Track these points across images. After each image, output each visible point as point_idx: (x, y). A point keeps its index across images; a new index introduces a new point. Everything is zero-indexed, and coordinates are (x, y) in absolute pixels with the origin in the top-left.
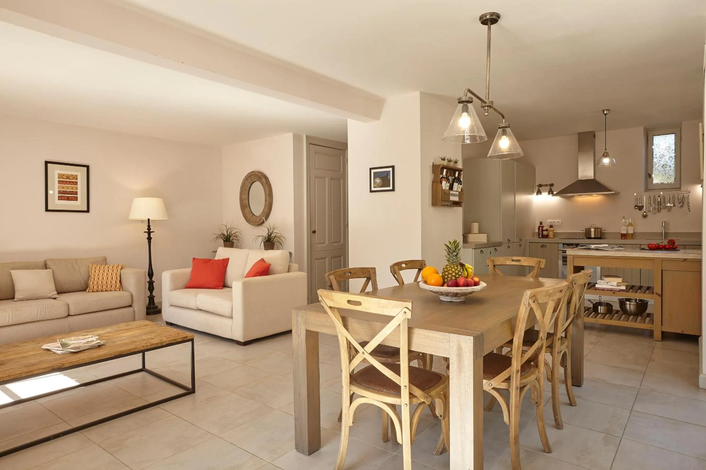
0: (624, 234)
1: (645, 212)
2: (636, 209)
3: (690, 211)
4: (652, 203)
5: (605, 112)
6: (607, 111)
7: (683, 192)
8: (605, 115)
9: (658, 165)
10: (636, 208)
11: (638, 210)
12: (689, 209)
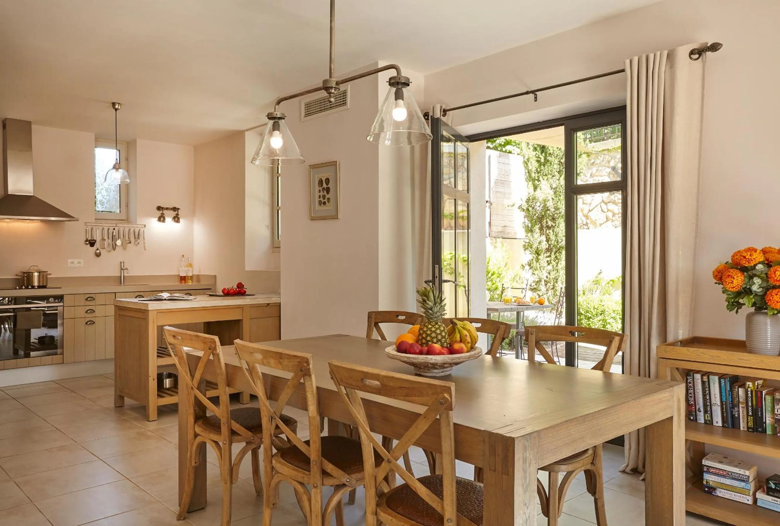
0: (185, 277)
1: (98, 249)
2: (87, 244)
3: (145, 249)
4: (106, 238)
5: (117, 107)
6: (119, 106)
7: (138, 226)
8: (116, 110)
9: (101, 187)
10: (88, 242)
11: (89, 245)
12: (145, 247)
